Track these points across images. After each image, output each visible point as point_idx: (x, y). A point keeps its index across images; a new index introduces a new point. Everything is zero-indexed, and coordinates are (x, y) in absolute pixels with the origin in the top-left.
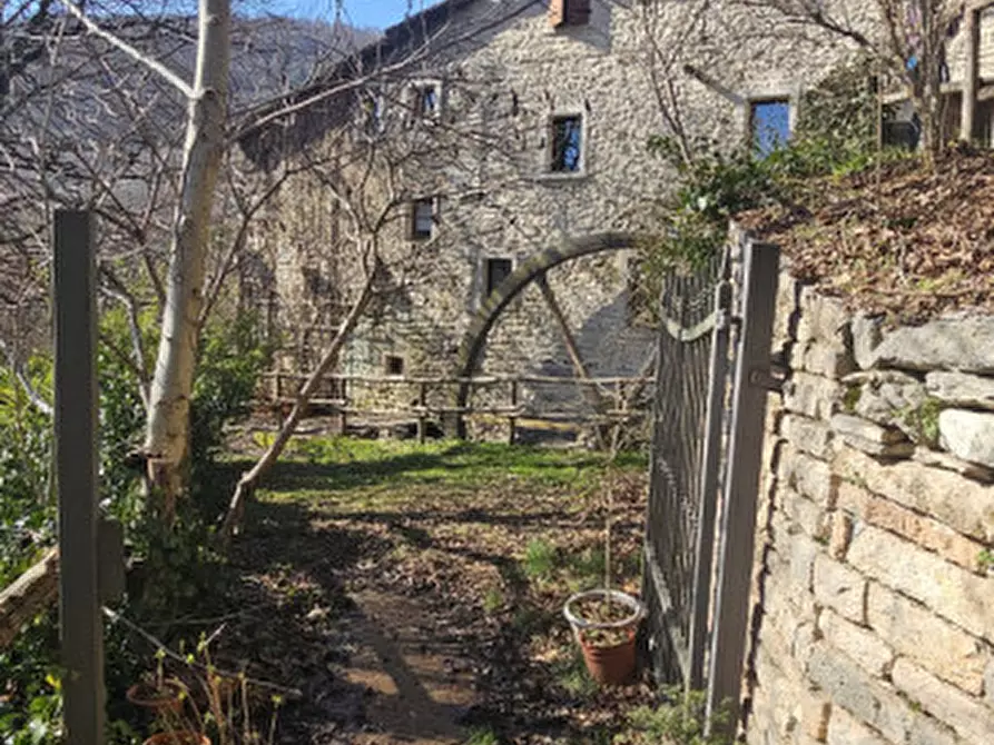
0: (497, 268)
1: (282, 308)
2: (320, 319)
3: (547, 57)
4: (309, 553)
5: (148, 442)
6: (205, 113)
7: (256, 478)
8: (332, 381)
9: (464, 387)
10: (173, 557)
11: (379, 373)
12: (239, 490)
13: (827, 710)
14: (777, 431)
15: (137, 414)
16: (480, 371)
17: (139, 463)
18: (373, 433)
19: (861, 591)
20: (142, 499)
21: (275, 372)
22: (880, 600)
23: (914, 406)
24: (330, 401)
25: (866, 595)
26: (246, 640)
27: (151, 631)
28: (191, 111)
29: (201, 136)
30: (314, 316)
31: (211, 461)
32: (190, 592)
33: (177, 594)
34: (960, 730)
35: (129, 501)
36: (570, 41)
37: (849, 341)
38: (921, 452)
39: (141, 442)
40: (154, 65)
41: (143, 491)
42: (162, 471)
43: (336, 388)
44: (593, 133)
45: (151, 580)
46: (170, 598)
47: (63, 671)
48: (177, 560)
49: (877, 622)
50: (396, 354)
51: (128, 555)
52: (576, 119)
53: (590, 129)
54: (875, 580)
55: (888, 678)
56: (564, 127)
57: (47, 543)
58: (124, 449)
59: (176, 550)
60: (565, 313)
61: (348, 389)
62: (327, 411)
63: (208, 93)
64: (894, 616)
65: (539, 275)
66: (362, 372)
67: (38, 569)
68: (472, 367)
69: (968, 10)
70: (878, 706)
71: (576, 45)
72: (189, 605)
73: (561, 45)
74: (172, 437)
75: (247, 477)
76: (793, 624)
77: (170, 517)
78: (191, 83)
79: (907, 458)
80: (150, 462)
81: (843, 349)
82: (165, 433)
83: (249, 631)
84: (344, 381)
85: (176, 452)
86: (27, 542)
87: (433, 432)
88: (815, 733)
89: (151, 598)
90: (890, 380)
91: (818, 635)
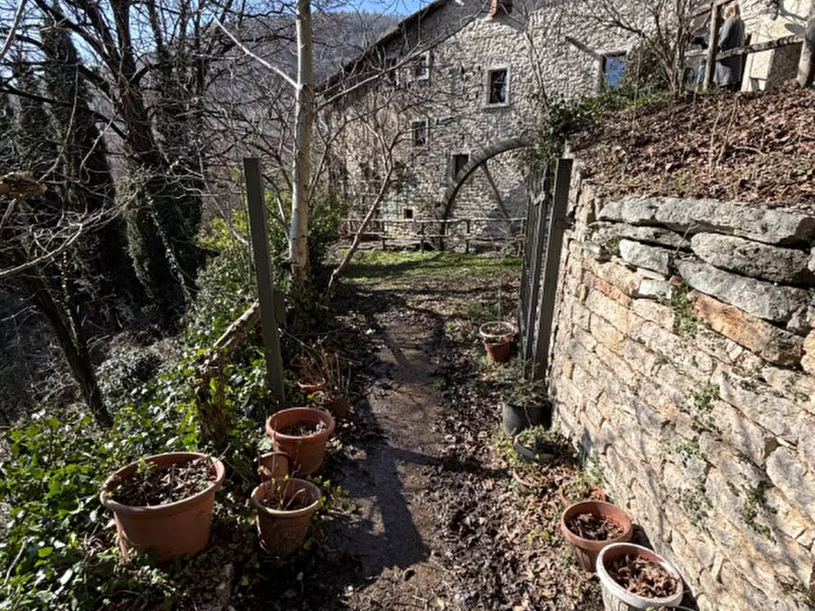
0: (460, 160)
1: (351, 185)
2: (370, 191)
3: (488, 35)
4: (366, 306)
5: (290, 256)
6: (304, 96)
7: (340, 271)
8: (377, 223)
9: (443, 225)
10: (305, 306)
11: (402, 219)
12: (332, 278)
13: (573, 366)
14: (568, 248)
15: (284, 242)
16: (452, 216)
17: (287, 266)
18: (398, 249)
19: (588, 317)
20: (290, 282)
21: (349, 219)
22: (595, 321)
23: (611, 238)
24: (376, 233)
25: (590, 318)
26: (338, 342)
27: (298, 337)
28: (297, 95)
29: (303, 109)
30: (367, 189)
31: (320, 264)
32: (313, 322)
33: (308, 322)
34: (616, 370)
35: (284, 282)
36: (501, 25)
37: (593, 207)
38: (614, 258)
39: (287, 255)
40: (278, 71)
41: (290, 278)
42: (297, 270)
43: (379, 226)
44: (514, 79)
45: (296, 317)
46: (305, 325)
47: (265, 349)
48: (307, 308)
49: (594, 330)
50: (409, 208)
51: (286, 306)
52: (504, 72)
53: (512, 77)
54: (593, 312)
55: (594, 352)
56: (498, 76)
57: (252, 301)
58: (280, 259)
59: (306, 303)
60: (496, 184)
61: (386, 227)
62: (375, 238)
63: (304, 86)
64: (599, 326)
65: (483, 163)
66: (393, 218)
67: (250, 311)
68: (447, 214)
69: (715, 5)
70: (590, 363)
71: (504, 27)
72: (313, 327)
73: (495, 27)
74: (300, 254)
75: (335, 271)
76: (565, 332)
77: (302, 290)
78: (296, 81)
79: (608, 260)
80: (292, 266)
81: (591, 211)
82: (297, 252)
83: (340, 339)
84: (383, 223)
85: (303, 261)
86: (243, 300)
87: (427, 248)
88: (568, 376)
89: (297, 323)
90: (604, 226)
91: (572, 336)
